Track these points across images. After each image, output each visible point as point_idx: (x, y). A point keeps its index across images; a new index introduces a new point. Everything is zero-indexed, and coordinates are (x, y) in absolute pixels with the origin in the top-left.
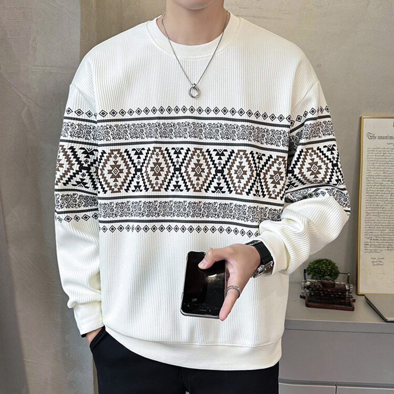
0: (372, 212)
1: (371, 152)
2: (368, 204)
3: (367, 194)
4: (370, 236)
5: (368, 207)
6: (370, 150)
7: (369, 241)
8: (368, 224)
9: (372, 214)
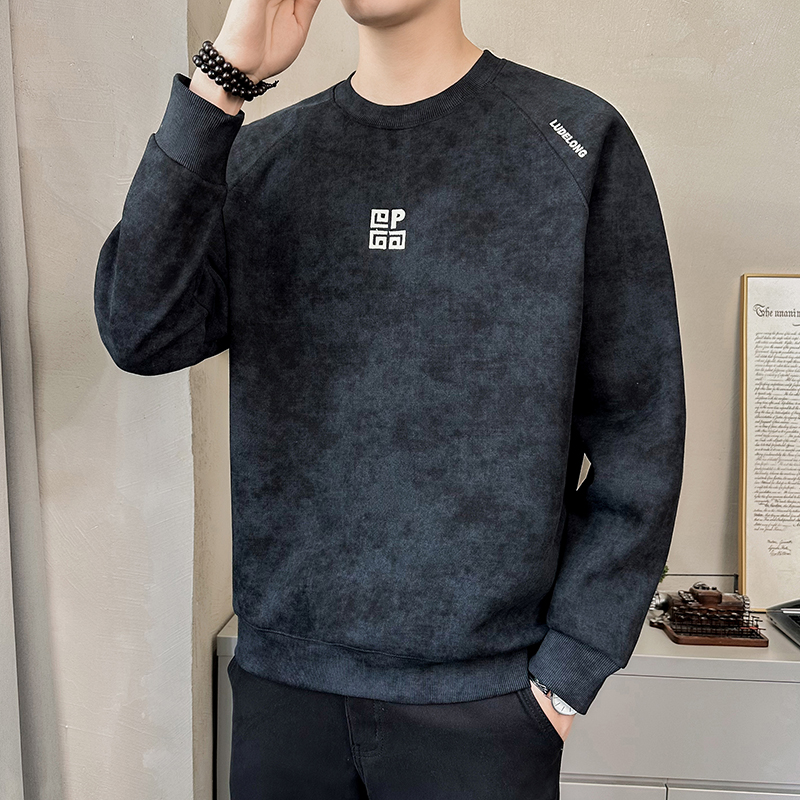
0: (768, 452)
1: (763, 340)
2: (759, 438)
3: (758, 420)
4: (765, 499)
5: (760, 443)
6: (760, 336)
7: (763, 507)
8: (760, 476)
9: (768, 457)
